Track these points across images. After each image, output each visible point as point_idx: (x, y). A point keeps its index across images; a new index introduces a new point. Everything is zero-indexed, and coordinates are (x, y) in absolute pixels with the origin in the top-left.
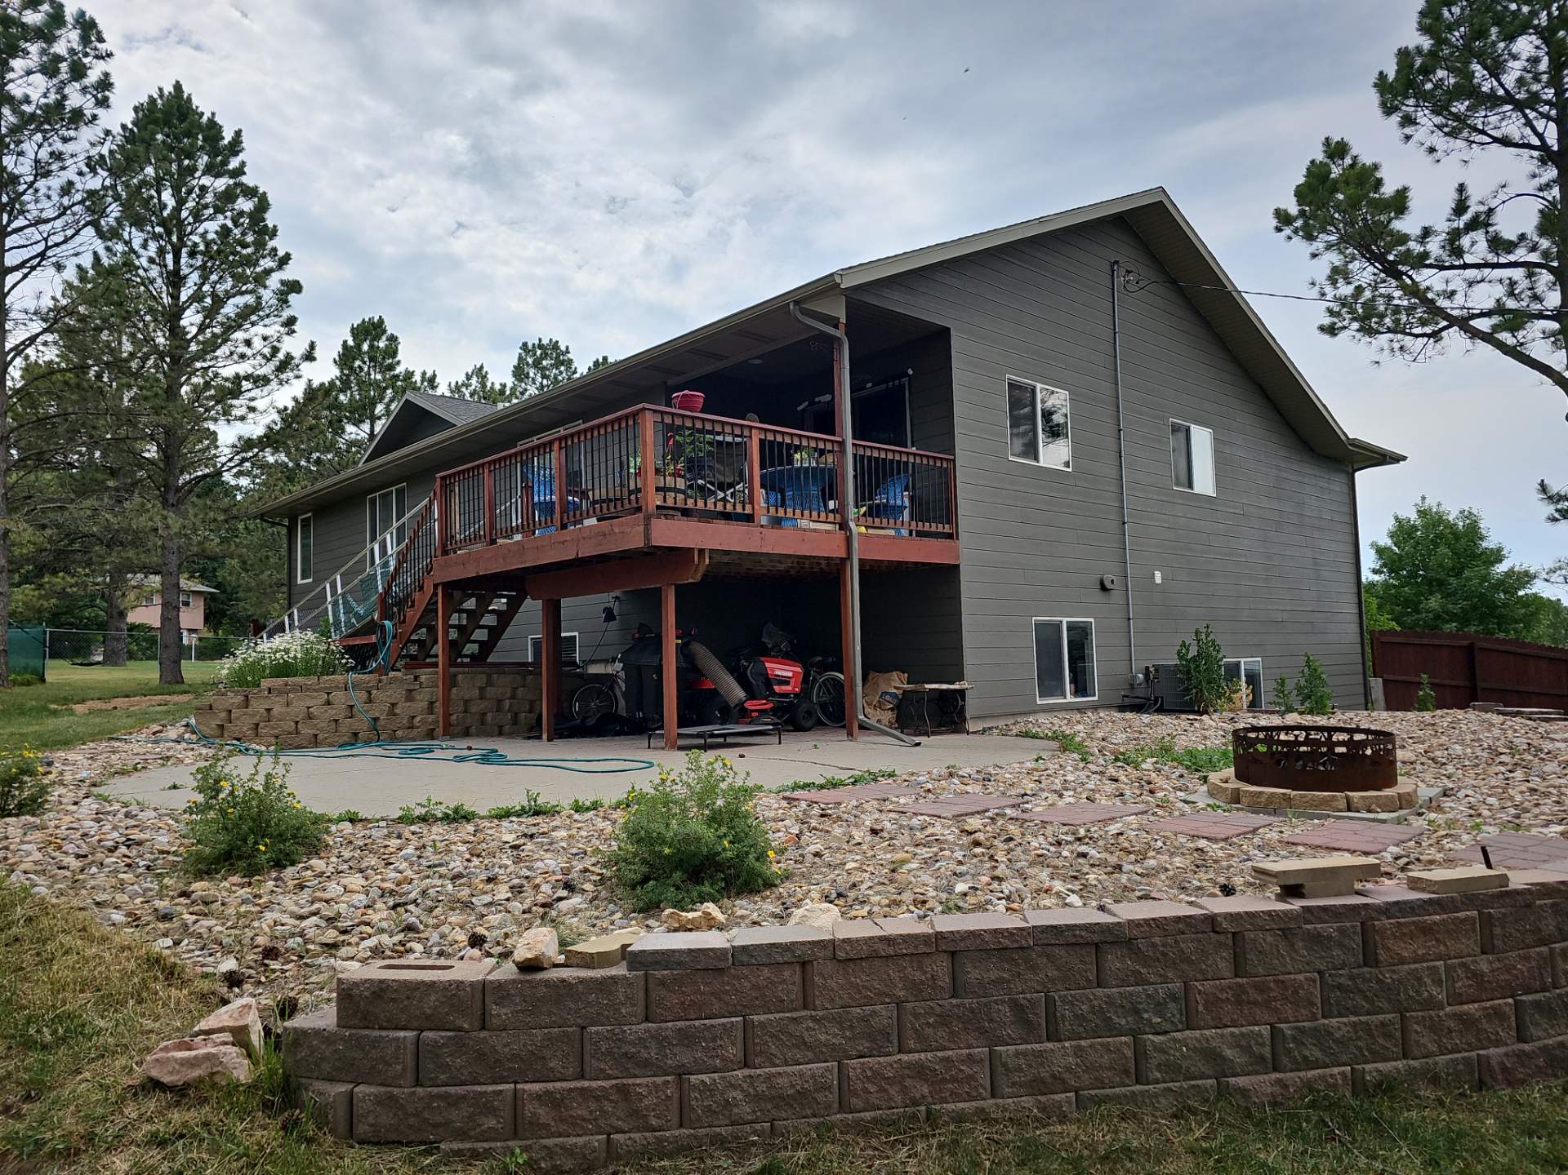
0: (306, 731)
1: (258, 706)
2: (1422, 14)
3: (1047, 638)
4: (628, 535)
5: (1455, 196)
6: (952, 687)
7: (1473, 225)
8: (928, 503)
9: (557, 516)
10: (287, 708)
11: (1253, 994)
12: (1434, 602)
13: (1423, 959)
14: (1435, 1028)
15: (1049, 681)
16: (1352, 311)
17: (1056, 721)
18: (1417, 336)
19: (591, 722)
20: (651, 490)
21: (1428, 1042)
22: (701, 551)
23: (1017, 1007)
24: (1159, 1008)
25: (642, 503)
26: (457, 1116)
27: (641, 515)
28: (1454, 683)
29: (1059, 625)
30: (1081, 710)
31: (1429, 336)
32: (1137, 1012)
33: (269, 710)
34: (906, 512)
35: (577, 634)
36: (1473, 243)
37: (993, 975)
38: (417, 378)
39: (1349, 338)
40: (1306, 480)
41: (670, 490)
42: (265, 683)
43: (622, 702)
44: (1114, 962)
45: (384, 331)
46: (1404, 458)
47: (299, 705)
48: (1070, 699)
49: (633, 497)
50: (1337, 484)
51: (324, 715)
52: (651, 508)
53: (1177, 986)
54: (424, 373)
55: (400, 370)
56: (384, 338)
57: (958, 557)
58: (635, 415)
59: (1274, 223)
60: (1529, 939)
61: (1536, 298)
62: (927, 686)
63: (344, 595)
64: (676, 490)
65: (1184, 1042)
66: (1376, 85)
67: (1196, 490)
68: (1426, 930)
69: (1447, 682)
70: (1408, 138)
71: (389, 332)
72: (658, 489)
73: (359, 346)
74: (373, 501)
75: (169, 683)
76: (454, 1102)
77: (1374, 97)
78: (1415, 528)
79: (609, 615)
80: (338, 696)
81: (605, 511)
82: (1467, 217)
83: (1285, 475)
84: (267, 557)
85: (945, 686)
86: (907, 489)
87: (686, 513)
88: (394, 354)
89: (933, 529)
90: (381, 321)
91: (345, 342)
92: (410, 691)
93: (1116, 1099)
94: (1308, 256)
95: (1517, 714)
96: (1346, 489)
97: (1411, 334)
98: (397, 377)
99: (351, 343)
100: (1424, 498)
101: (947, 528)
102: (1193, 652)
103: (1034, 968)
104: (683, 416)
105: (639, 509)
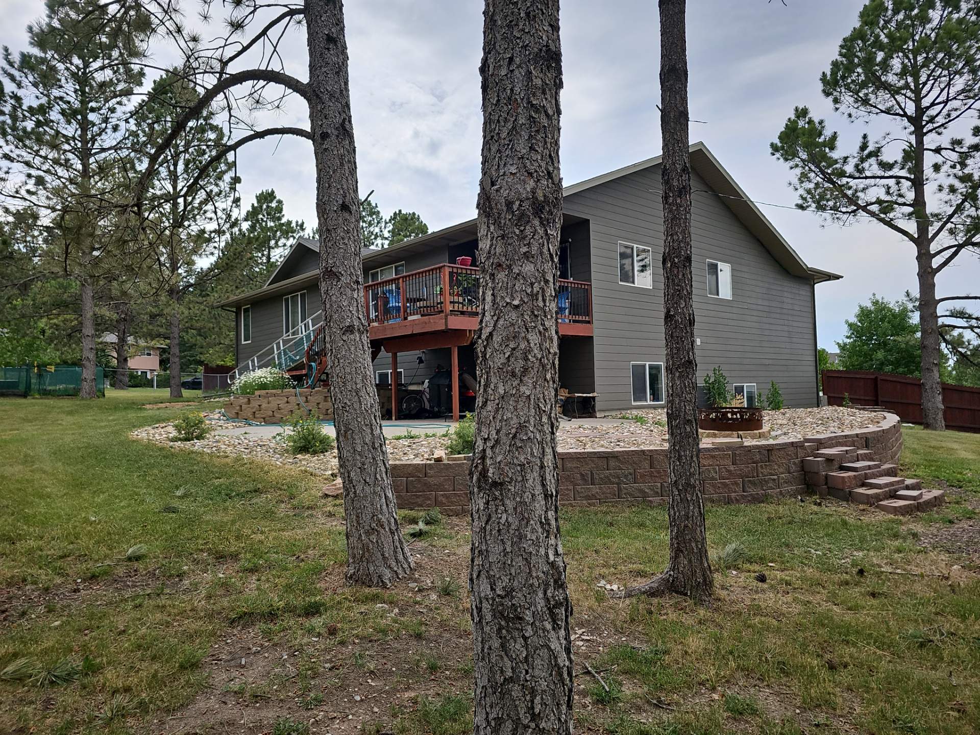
0: (278, 416)
1: (255, 404)
2: (842, 47)
3: (638, 372)
4: (437, 324)
5: (862, 140)
6: (588, 395)
7: (870, 155)
8: (578, 305)
9: (402, 313)
10: (269, 405)
11: (656, 474)
12: (880, 355)
13: (711, 465)
14: (714, 486)
15: (639, 394)
16: (813, 197)
17: (641, 413)
18: (844, 213)
19: (414, 412)
20: (448, 303)
21: (712, 490)
22: (470, 331)
23: (582, 475)
24: (626, 477)
25: (443, 309)
26: (419, 501)
27: (443, 315)
28: (867, 398)
29: (644, 366)
30: (655, 408)
31: (850, 213)
32: (619, 478)
33: (260, 406)
34: (567, 311)
35: (402, 370)
36: (871, 165)
37: (575, 465)
38: (294, 225)
39: (811, 213)
40: (786, 289)
41: (456, 302)
42: (257, 393)
43: (427, 403)
44: (612, 463)
45: (275, 197)
46: (842, 277)
47: (274, 402)
48: (649, 403)
49: (439, 306)
50: (804, 291)
51: (286, 408)
52: (448, 312)
53: (632, 471)
54: (297, 222)
55: (284, 220)
56: (275, 202)
57: (592, 333)
58: (440, 268)
59: (770, 150)
60: (750, 461)
61: (901, 196)
62: (576, 395)
63: (284, 350)
64: (458, 303)
65: (633, 487)
66: (821, 79)
67: (720, 297)
68: (713, 457)
69: (862, 398)
70: (837, 109)
71: (277, 198)
72: (451, 302)
73: (261, 207)
74: (287, 300)
75: (176, 397)
76: (418, 497)
77: (820, 86)
78: (870, 312)
79: (421, 361)
80: (292, 399)
81: (425, 311)
82: (866, 152)
83: (772, 287)
84: (213, 328)
85: (585, 395)
86: (568, 299)
87: (463, 313)
88: (281, 210)
89: (580, 319)
90: (273, 192)
91: (253, 204)
92: (326, 397)
93: (610, 502)
94: (789, 168)
95: (864, 409)
96: (809, 294)
97: (841, 212)
98: (283, 224)
99: (256, 205)
100: (874, 295)
101: (587, 319)
102: (712, 380)
103: (587, 464)
104: (462, 268)
105: (442, 311)
